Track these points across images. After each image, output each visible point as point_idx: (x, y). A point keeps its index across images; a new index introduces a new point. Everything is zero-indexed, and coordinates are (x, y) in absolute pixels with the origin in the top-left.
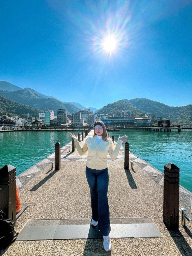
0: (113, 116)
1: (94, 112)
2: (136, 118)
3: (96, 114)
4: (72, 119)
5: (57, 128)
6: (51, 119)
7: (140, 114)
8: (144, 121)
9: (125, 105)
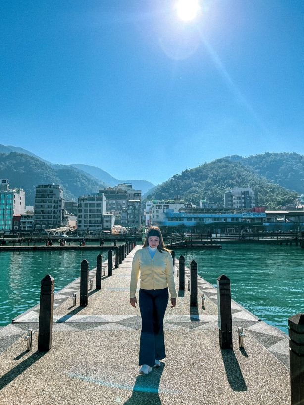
0: (201, 204)
1: (144, 193)
2: (267, 212)
3: (149, 197)
4: (80, 214)
5: (32, 240)
6: (14, 215)
7: (279, 198)
8: (292, 218)
9: (234, 173)
